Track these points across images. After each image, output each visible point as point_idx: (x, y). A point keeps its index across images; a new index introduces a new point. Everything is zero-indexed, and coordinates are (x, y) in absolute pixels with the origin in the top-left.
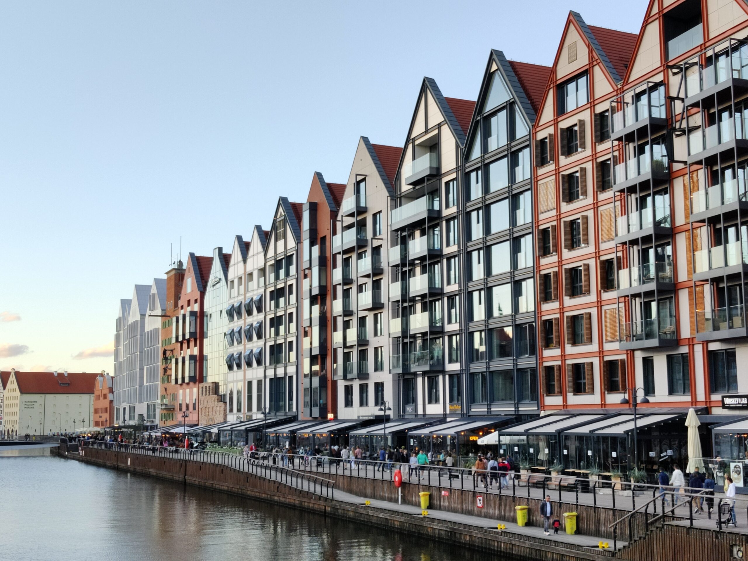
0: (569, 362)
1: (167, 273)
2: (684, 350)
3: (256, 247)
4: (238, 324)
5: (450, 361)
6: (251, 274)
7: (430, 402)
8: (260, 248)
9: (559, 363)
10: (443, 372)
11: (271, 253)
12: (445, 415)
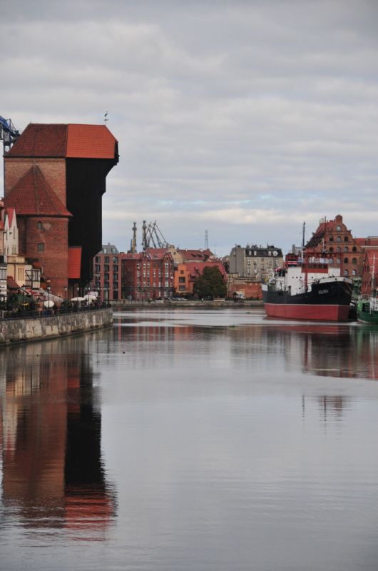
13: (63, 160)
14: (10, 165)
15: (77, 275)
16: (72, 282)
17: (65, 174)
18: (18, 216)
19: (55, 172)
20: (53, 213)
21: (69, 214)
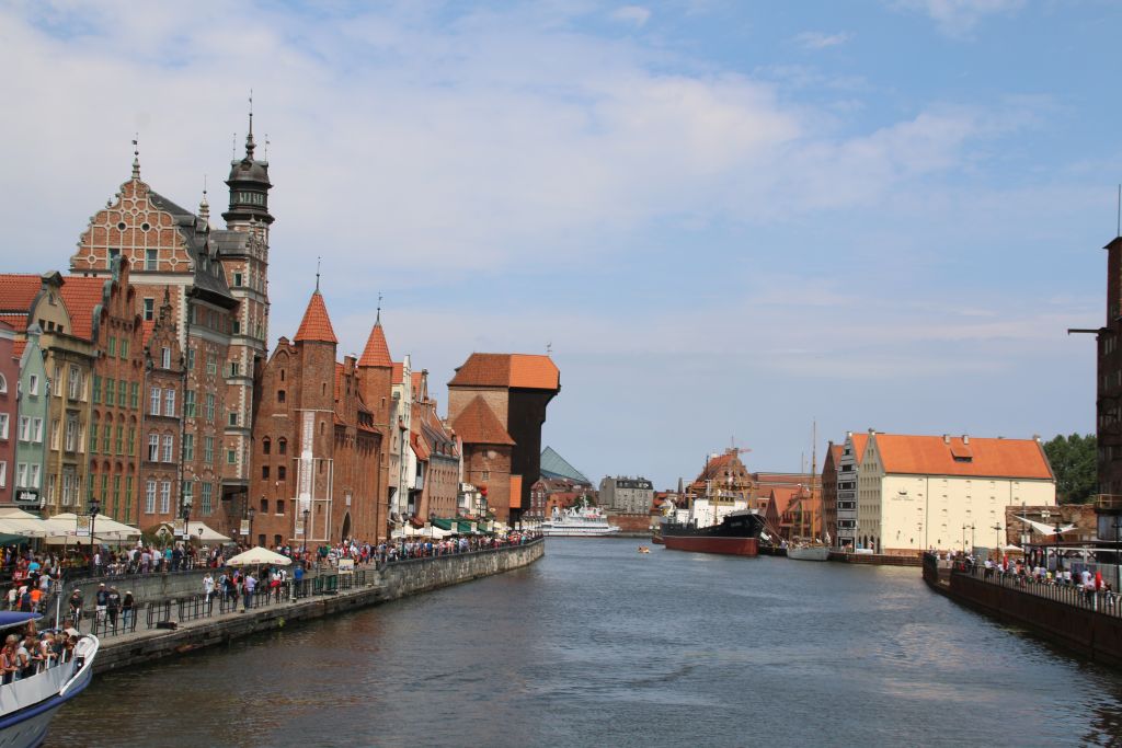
1: (1108, 247)
13: (507, 390)
14: (454, 393)
15: (516, 503)
16: (513, 510)
17: (507, 404)
18: (465, 445)
19: (498, 402)
20: (499, 442)
21: (513, 443)
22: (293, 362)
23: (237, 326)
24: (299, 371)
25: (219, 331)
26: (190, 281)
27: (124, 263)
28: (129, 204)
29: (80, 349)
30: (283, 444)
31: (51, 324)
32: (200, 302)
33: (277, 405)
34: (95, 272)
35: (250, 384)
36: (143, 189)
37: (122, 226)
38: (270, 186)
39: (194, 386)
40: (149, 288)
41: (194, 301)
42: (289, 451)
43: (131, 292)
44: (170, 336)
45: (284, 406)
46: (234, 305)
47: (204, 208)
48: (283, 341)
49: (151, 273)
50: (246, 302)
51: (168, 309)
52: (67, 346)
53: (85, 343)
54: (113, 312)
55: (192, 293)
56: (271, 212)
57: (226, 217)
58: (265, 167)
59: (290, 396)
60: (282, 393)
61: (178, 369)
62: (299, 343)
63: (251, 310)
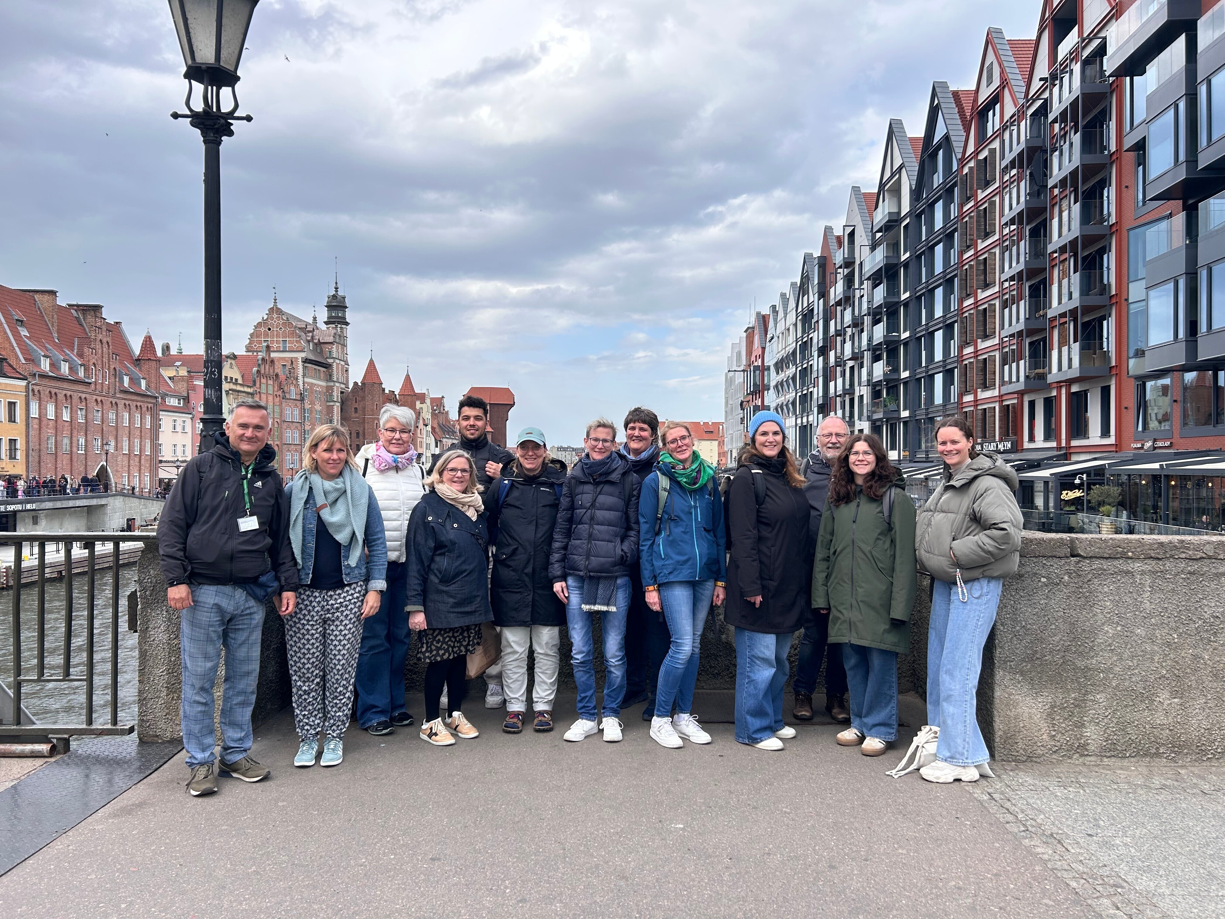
0: (979, 407)
1: (746, 331)
2: (1054, 393)
3: (792, 304)
4: (782, 376)
5: (905, 409)
6: (789, 329)
7: (891, 449)
8: (794, 305)
9: (972, 409)
10: (899, 418)
11: (800, 309)
12: (899, 460)
22: (361, 393)
23: (330, 376)
24: (363, 398)
25: (319, 379)
26: (303, 355)
27: (268, 347)
28: (272, 319)
29: (246, 389)
30: (358, 434)
31: (231, 378)
32: (310, 365)
33: (354, 415)
34: (257, 351)
35: (338, 404)
36: (280, 312)
37: (269, 329)
38: (346, 307)
39: (307, 406)
40: (283, 359)
41: (306, 365)
42: (361, 437)
43: (272, 362)
44: (294, 382)
45: (357, 415)
46: (328, 366)
47: (315, 319)
48: (356, 383)
49: (284, 351)
50: (335, 365)
51: (293, 369)
52: (239, 388)
53: (248, 386)
54: (262, 372)
55: (306, 361)
56: (347, 320)
57: (326, 323)
58: (344, 298)
59: (360, 411)
60: (356, 408)
61: (298, 397)
62: (363, 383)
63: (337, 368)
